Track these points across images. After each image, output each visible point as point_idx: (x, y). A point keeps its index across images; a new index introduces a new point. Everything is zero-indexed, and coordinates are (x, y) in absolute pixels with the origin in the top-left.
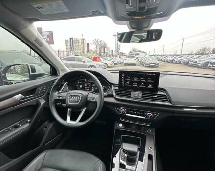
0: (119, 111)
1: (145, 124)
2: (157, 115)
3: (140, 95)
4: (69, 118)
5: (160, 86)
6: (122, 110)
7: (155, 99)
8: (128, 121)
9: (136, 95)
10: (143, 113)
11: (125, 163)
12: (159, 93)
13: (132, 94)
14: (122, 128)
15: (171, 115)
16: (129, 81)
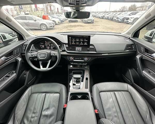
0: (70, 59)
1: (84, 64)
2: (90, 59)
3: (81, 49)
4: (41, 67)
5: (91, 43)
6: (71, 58)
7: (88, 50)
8: (75, 64)
9: (79, 49)
10: (83, 58)
11: (75, 83)
12: (91, 47)
13: (76, 49)
14: (73, 68)
15: (97, 58)
16: (74, 41)
